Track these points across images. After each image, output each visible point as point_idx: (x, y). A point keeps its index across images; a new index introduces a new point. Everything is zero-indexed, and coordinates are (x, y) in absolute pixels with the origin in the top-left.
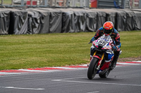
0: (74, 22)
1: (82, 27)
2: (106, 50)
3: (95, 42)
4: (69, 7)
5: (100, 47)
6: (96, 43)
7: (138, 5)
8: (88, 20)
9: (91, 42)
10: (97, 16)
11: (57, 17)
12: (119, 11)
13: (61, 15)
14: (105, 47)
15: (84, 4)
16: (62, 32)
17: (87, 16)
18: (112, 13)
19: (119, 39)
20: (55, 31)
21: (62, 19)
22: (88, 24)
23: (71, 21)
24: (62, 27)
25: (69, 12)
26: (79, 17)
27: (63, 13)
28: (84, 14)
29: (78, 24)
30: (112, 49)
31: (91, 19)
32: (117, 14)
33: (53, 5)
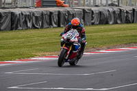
0: (22, 21)
1: (29, 25)
2: (73, 42)
4: (17, 7)
5: (68, 40)
6: (65, 36)
7: (77, 4)
8: (34, 18)
10: (42, 14)
11: (7, 17)
12: (61, 9)
13: (10, 14)
15: (30, 4)
16: (12, 29)
17: (33, 15)
18: (55, 12)
19: (84, 33)
20: (5, 30)
21: (11, 18)
22: (34, 22)
23: (19, 20)
24: (12, 25)
25: (17, 11)
26: (26, 15)
27: (12, 13)
28: (30, 13)
29: (26, 22)
30: (79, 41)
31: (36, 18)
32: (59, 12)
33: (3, 6)
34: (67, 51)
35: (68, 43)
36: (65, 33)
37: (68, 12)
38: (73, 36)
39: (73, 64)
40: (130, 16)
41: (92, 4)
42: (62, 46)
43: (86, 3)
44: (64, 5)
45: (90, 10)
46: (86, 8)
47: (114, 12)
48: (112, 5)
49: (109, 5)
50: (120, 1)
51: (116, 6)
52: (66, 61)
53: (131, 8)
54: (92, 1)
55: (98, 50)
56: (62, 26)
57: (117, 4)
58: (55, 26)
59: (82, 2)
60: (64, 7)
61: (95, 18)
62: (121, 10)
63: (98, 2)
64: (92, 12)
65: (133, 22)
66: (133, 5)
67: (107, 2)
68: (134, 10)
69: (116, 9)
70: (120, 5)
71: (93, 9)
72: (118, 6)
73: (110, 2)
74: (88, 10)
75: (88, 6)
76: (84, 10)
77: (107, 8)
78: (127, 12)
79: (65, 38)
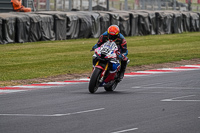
2: (110, 59)
3: (97, 50)
5: (103, 55)
6: (99, 51)
7: (45, 7)
9: (93, 49)
12: (20, 16)
14: (109, 55)
18: (11, 19)
30: (118, 58)
32: (17, 20)
34: (102, 71)
35: (102, 60)
36: (99, 45)
37: (31, 19)
38: (110, 50)
39: (109, 90)
40: (125, 25)
41: (67, 6)
42: (94, 64)
43: (58, 5)
44: (24, 8)
45: (64, 16)
46: (58, 13)
47: (101, 19)
48: (98, 8)
49: (94, 9)
50: (110, 3)
51: (104, 9)
52: (101, 85)
53: (127, 13)
54: (67, 3)
55: (77, 77)
56: (21, 40)
57: (105, 6)
58: (10, 40)
59: (52, 4)
60: (23, 11)
61: (72, 29)
62: (111, 16)
63: (76, 4)
64: (68, 19)
65: (130, 35)
66: (129, 9)
67: (90, 4)
68: (131, 16)
69: (103, 14)
70: (110, 8)
71: (69, 14)
72: (107, 9)
73: (94, 4)
74: (62, 16)
75: (60, 10)
76: (55, 16)
77: (90, 13)
78: (121, 19)
79: (99, 53)
